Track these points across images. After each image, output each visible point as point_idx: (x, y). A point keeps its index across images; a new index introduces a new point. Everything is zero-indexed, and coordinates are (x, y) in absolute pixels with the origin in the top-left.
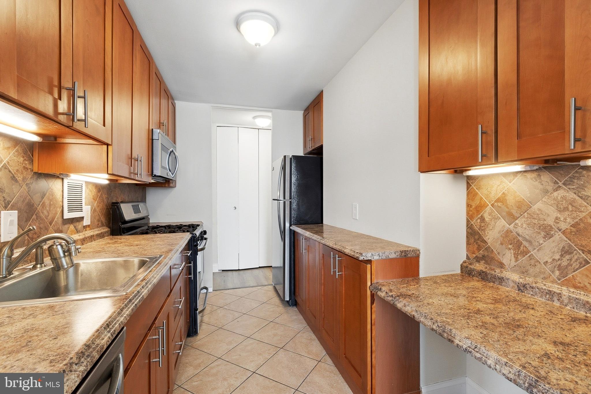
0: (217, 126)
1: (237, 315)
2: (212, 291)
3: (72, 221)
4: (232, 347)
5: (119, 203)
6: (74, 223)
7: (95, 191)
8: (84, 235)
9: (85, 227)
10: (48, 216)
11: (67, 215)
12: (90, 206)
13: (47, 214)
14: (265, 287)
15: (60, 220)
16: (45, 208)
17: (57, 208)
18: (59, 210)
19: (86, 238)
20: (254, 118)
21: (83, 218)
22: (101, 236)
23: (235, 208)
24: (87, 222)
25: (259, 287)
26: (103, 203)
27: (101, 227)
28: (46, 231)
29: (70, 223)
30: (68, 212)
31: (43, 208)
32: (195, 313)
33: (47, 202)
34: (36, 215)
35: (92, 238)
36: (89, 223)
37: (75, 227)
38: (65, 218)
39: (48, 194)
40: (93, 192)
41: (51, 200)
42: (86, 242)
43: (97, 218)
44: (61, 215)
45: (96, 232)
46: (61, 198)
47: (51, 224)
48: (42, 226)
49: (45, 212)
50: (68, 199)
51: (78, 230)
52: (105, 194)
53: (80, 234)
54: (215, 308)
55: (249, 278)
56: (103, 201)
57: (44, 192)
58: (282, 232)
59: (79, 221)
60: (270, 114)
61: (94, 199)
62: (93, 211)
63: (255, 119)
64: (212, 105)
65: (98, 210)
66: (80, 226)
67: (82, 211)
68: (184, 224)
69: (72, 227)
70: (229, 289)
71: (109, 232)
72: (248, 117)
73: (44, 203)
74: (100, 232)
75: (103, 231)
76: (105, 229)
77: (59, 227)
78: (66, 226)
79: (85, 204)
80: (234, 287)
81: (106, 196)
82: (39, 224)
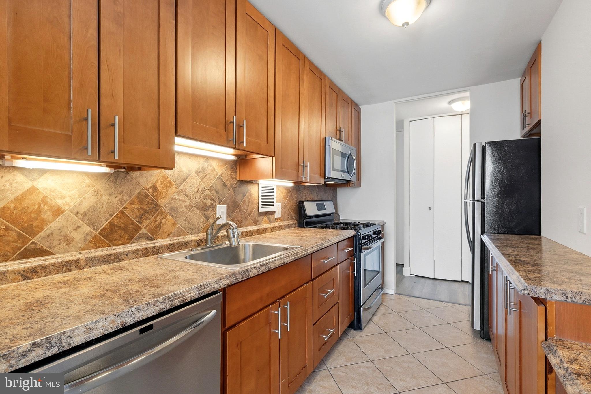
0: (410, 121)
1: (409, 326)
2: (394, 294)
3: (266, 214)
4: (387, 356)
5: (303, 201)
6: (267, 215)
7: (285, 192)
8: (274, 225)
9: (277, 219)
10: (248, 210)
11: (261, 210)
12: (280, 204)
13: (247, 208)
14: (458, 306)
15: (256, 213)
16: (246, 204)
17: (254, 204)
18: (256, 206)
19: (275, 227)
20: (450, 102)
21: (275, 212)
22: (289, 227)
23: (430, 209)
24: (278, 215)
25: (451, 304)
26: (293, 201)
27: (291, 219)
28: (246, 220)
29: (263, 215)
30: (262, 207)
31: (244, 204)
32: (359, 309)
33: (247, 200)
34: (239, 208)
35: (280, 228)
36: (280, 216)
37: (268, 218)
38: (260, 211)
39: (247, 194)
40: (284, 193)
41: (249, 199)
42: (275, 230)
43: (287, 213)
44: (257, 209)
45: (286, 223)
46: (257, 197)
47: (249, 215)
48: (243, 216)
49: (245, 207)
50: (262, 198)
51: (271, 221)
52: (295, 194)
53: (271, 224)
54: (390, 311)
55: (443, 291)
56: (293, 200)
57: (245, 193)
58: (471, 242)
59: (271, 214)
60: (467, 94)
61: (284, 198)
62: (283, 207)
63: (451, 104)
64: (395, 101)
65: (288, 206)
66: (272, 218)
67: (274, 207)
68: (361, 222)
69: (265, 218)
70: (413, 297)
71: (297, 224)
72: (442, 104)
73: (244, 201)
74: (288, 224)
75: (290, 223)
76: (294, 222)
77: (255, 218)
78: (261, 217)
79: (276, 202)
80: (420, 297)
81: (295, 195)
82: (242, 214)
